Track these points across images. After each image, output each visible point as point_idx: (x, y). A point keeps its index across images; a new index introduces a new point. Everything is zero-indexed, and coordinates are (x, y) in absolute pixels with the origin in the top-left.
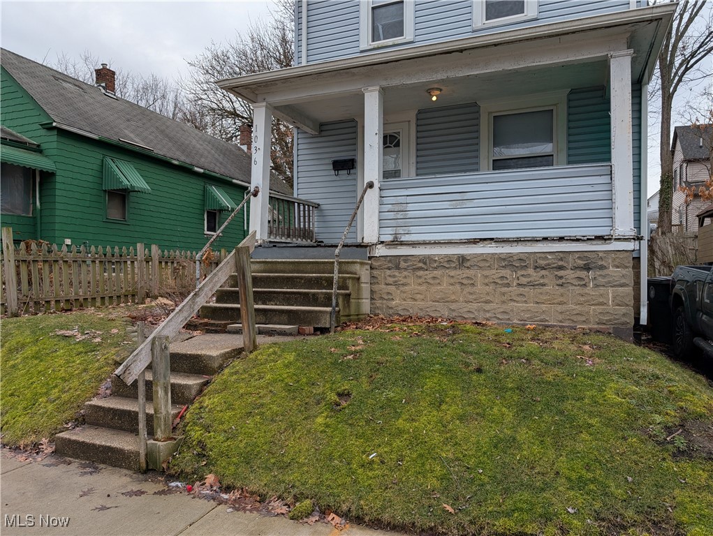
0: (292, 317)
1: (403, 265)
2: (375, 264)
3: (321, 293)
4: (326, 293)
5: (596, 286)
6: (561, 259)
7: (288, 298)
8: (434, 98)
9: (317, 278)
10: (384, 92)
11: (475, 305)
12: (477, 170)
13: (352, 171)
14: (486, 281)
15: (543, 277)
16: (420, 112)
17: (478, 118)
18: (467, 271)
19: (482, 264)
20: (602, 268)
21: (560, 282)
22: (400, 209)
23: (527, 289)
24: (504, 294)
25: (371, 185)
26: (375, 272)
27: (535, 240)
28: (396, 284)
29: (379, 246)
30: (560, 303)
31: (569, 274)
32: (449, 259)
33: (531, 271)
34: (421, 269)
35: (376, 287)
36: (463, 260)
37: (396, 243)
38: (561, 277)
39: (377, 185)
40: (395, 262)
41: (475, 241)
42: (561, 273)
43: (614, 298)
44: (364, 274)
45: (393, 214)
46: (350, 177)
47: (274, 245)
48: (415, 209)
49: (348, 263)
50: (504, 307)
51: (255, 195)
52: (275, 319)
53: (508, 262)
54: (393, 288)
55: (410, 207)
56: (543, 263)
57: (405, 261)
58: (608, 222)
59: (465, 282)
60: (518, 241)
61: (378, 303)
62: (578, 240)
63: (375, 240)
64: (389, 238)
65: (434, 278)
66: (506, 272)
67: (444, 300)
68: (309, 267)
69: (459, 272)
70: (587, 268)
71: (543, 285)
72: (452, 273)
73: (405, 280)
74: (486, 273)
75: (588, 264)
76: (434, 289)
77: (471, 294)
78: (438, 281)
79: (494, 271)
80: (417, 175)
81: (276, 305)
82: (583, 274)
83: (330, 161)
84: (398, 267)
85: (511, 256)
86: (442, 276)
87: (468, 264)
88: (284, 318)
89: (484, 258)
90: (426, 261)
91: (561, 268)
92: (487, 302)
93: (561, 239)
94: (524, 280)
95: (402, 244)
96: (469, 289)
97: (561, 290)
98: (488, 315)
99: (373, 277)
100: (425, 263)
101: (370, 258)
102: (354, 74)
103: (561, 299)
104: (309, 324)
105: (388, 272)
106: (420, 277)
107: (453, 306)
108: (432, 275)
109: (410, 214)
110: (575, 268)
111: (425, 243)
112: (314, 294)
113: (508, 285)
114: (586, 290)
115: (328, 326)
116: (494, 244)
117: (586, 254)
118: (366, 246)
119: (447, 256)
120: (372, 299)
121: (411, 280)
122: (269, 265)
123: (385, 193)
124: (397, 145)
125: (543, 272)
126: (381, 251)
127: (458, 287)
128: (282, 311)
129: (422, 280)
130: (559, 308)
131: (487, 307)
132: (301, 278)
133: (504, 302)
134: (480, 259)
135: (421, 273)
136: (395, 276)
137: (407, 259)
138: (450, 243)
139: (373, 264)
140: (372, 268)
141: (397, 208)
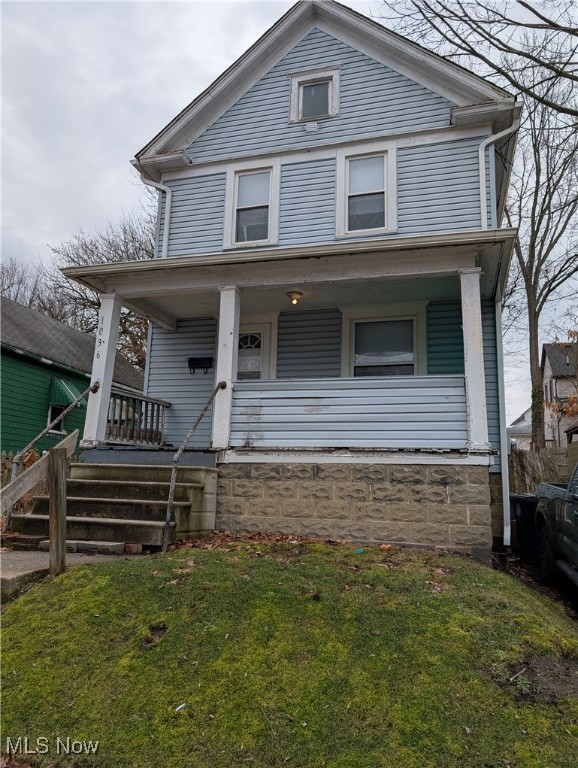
0: (118, 532)
1: (254, 473)
2: (224, 472)
3: (156, 504)
4: (161, 505)
5: (454, 502)
6: (418, 473)
7: (117, 510)
8: (295, 302)
9: (153, 487)
10: (241, 291)
11: (330, 522)
12: (338, 376)
13: (209, 370)
14: (341, 494)
15: (400, 491)
16: (282, 314)
17: (340, 324)
18: (322, 482)
19: (336, 476)
20: (459, 483)
21: (417, 497)
22: (254, 411)
23: (384, 504)
24: (360, 509)
25: (223, 386)
26: (223, 481)
27: (390, 451)
28: (245, 495)
29: (228, 452)
30: (419, 521)
31: (426, 489)
32: (303, 469)
33: (387, 484)
34: (273, 478)
35: (223, 499)
36: (317, 469)
37: (247, 448)
38: (418, 492)
39: (229, 386)
40: (246, 470)
41: (330, 450)
42: (418, 487)
43: (472, 515)
44: (210, 483)
45: (247, 419)
46: (206, 376)
47: (111, 447)
48: (269, 414)
49: (192, 470)
50: (360, 524)
51: (95, 390)
52: (98, 534)
53: (363, 473)
54: (242, 499)
55: (264, 410)
56: (399, 476)
57: (257, 469)
58: (462, 435)
59: (319, 494)
60: (374, 451)
61: (225, 517)
62: (434, 453)
63: (224, 445)
64: (241, 443)
65: (287, 489)
66: (362, 485)
67: (297, 515)
68: (147, 473)
69: (313, 483)
70: (444, 483)
71: (400, 500)
72: (307, 484)
73: (255, 492)
74: (341, 485)
75: (445, 477)
76: (286, 502)
77: (325, 508)
78: (291, 493)
79: (349, 484)
80: (278, 377)
81: (103, 517)
82: (440, 489)
83: (185, 359)
84: (248, 476)
85: (366, 467)
86: (295, 487)
87: (322, 475)
88: (110, 533)
89: (340, 469)
90: (278, 469)
91: (417, 482)
92: (342, 518)
93: (417, 451)
94: (380, 494)
95: (254, 450)
96: (324, 502)
97: (419, 506)
98: (343, 533)
99: (220, 487)
100: (278, 473)
101: (218, 465)
102: (210, 272)
103: (419, 516)
104: (137, 540)
105: (237, 481)
106: (272, 488)
107: (306, 522)
108: (285, 486)
109: (264, 418)
110: (432, 483)
111: (278, 450)
112: (148, 506)
113: (364, 499)
114: (444, 507)
115: (159, 544)
116: (349, 455)
117: (442, 468)
118: (214, 452)
119: (301, 465)
120: (218, 512)
121: (262, 491)
122: (102, 470)
123: (239, 395)
124: (258, 346)
125: (400, 486)
126: (230, 457)
127: (312, 500)
128: (108, 525)
129: (274, 491)
130: (417, 526)
131: (342, 523)
132: (136, 486)
133: (359, 518)
134: (335, 469)
135: (273, 483)
136: (244, 486)
137: (258, 466)
138: (304, 451)
139: (222, 471)
140: (219, 476)
141: (250, 411)
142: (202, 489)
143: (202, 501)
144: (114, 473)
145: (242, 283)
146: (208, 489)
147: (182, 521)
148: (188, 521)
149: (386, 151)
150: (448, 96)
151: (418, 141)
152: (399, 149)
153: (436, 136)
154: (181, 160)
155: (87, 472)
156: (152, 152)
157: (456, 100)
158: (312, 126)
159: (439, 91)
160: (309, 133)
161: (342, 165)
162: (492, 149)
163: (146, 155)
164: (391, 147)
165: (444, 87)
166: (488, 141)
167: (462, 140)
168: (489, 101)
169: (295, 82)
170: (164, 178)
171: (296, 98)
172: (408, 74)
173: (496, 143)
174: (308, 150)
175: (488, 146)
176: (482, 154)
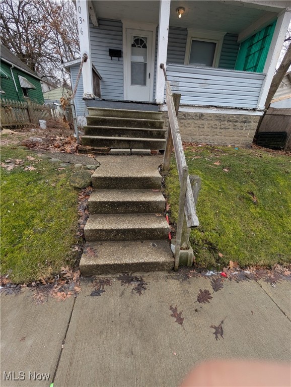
3: (156, 131)
4: (158, 131)
5: (246, 129)
6: (238, 118)
8: (180, 16)
13: (120, 59)
14: (209, 126)
15: (229, 125)
18: (202, 121)
19: (208, 118)
20: (250, 122)
21: (234, 128)
22: (176, 84)
23: (223, 130)
24: (214, 132)
25: (162, 67)
29: (164, 105)
31: (238, 124)
32: (196, 114)
33: (226, 122)
34: (183, 119)
36: (202, 115)
38: (235, 126)
39: (165, 67)
41: (208, 107)
42: (236, 124)
43: (250, 134)
45: (172, 88)
48: (183, 86)
49: (156, 113)
50: (214, 138)
53: (219, 118)
56: (231, 119)
58: (255, 102)
59: (201, 126)
60: (226, 108)
62: (247, 110)
63: (162, 102)
66: (217, 122)
67: (191, 134)
69: (199, 121)
70: (245, 122)
71: (228, 129)
72: (196, 122)
74: (209, 122)
75: (246, 120)
76: (188, 129)
77: (202, 132)
78: (189, 125)
79: (212, 122)
82: (242, 124)
83: (108, 49)
85: (221, 115)
86: (192, 123)
87: (203, 118)
89: (210, 115)
91: (236, 122)
92: (207, 135)
94: (223, 126)
96: (202, 130)
97: (234, 131)
100: (185, 116)
103: (233, 135)
104: (156, 148)
106: (182, 123)
107: (194, 137)
108: (187, 123)
109: (181, 88)
110: (241, 122)
111: (187, 106)
113: (216, 128)
114: (242, 131)
116: (215, 109)
117: (247, 116)
118: (157, 105)
123: (169, 73)
124: (145, 47)
125: (230, 123)
126: (165, 108)
127: (197, 128)
129: (183, 125)
130: (232, 138)
132: (135, 121)
133: (213, 136)
134: (208, 115)
135: (183, 121)
138: (199, 107)
141: (174, 84)
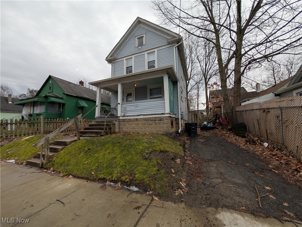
1: (125, 121)
2: (120, 121)
5: (162, 124)
6: (155, 119)
11: (139, 129)
14: (141, 124)
15: (152, 122)
16: (135, 88)
17: (147, 89)
18: (138, 122)
19: (140, 120)
20: (163, 120)
21: (155, 123)
22: (125, 109)
23: (149, 125)
24: (145, 127)
25: (119, 104)
26: (120, 123)
27: (150, 115)
28: (124, 125)
30: (156, 128)
31: (157, 122)
32: (134, 119)
33: (150, 121)
34: (129, 121)
35: (120, 126)
36: (137, 119)
37: (124, 116)
40: (124, 120)
41: (139, 115)
42: (156, 121)
44: (117, 123)
45: (124, 110)
47: (100, 117)
48: (128, 109)
49: (112, 121)
51: (97, 106)
52: (93, 133)
53: (145, 119)
54: (123, 126)
56: (152, 119)
57: (126, 120)
58: (164, 110)
60: (147, 115)
61: (121, 129)
62: (158, 114)
63: (120, 116)
64: (123, 115)
65: (131, 123)
66: (145, 122)
67: (133, 128)
69: (136, 122)
71: (152, 124)
72: (135, 122)
73: (126, 124)
74: (141, 122)
75: (161, 119)
76: (131, 126)
79: (143, 122)
82: (160, 121)
84: (124, 121)
85: (146, 118)
86: (133, 123)
87: (138, 120)
89: (141, 119)
90: (130, 120)
91: (155, 120)
92: (142, 128)
93: (155, 114)
94: (149, 123)
95: (125, 116)
96: (138, 126)
97: (156, 125)
98: (142, 131)
99: (119, 124)
101: (119, 119)
102: (116, 81)
104: (99, 134)
105: (123, 122)
107: (135, 130)
109: (127, 110)
110: (158, 120)
111: (129, 116)
112: (102, 128)
113: (145, 125)
115: (103, 135)
116: (142, 116)
117: (160, 117)
118: (118, 117)
120: (119, 129)
121: (127, 124)
123: (122, 105)
124: (131, 95)
125: (152, 121)
126: (121, 118)
127: (136, 125)
128: (95, 132)
129: (129, 124)
130: (155, 129)
131: (142, 129)
133: (145, 128)
135: (129, 122)
136: (124, 123)
137: (126, 119)
138: (134, 116)
139: (119, 121)
140: (119, 122)
141: (125, 108)
142: (114, 124)
143: (115, 127)
144: (100, 122)
145: (122, 83)
146: (116, 124)
147: (109, 130)
148: (111, 130)
149: (155, 51)
150: (167, 37)
151: (161, 48)
152: (158, 50)
153: (165, 46)
154: (114, 58)
155: (95, 122)
156: (109, 57)
157: (169, 38)
158: (140, 47)
159: (165, 36)
160: (139, 49)
161: (146, 55)
162: (177, 48)
163: (108, 58)
164: (156, 50)
165: (167, 35)
166: (176, 46)
167: (170, 47)
168: (175, 37)
169: (136, 38)
170: (112, 62)
171: (137, 41)
172: (159, 33)
173: (178, 46)
174: (139, 53)
175: (176, 47)
176: (174, 49)
